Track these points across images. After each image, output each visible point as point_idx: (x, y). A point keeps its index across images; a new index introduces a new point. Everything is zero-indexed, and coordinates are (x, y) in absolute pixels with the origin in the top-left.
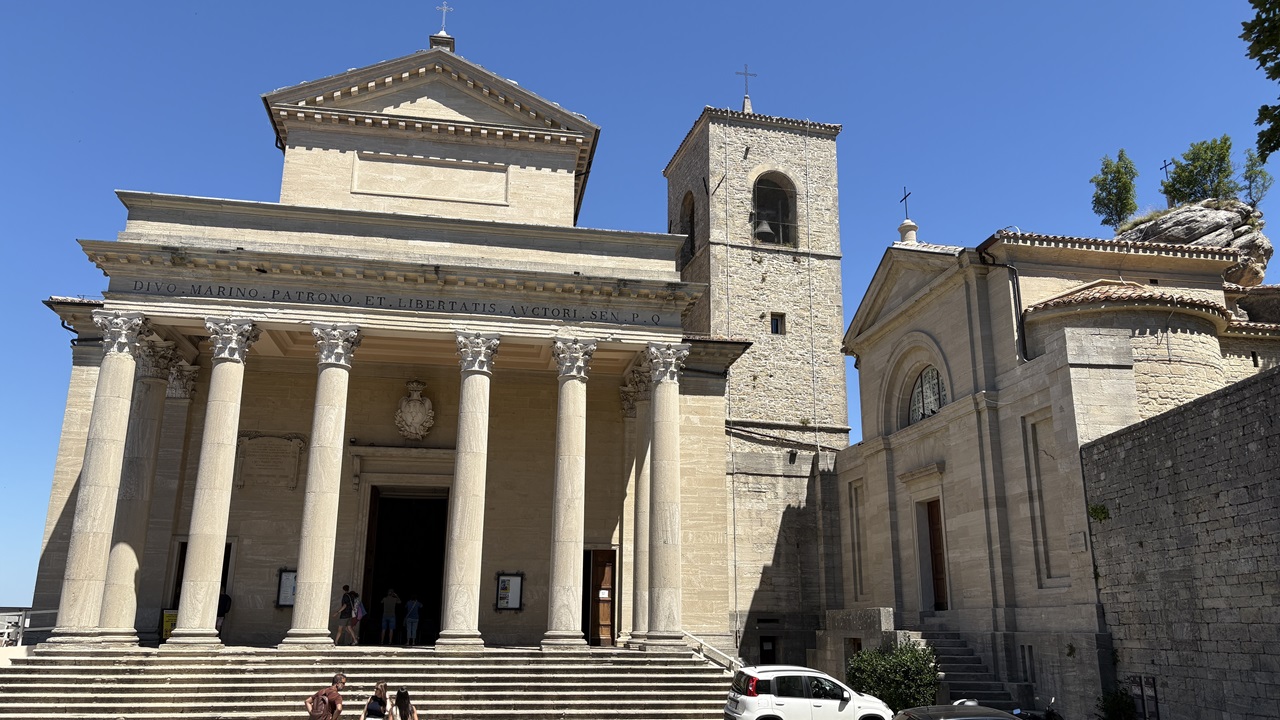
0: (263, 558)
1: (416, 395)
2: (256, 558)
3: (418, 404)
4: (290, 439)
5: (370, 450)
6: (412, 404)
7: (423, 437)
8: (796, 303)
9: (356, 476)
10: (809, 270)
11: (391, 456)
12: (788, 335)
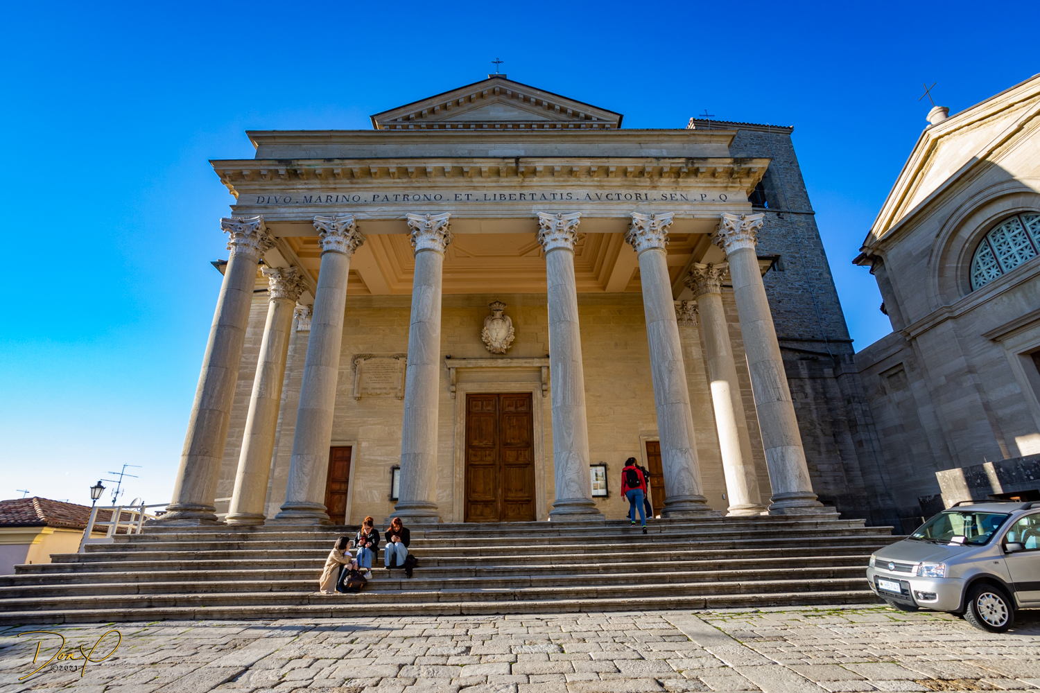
0: (379, 458)
1: (498, 314)
2: (372, 458)
3: (500, 321)
4: (397, 358)
5: (464, 362)
6: (495, 322)
7: (507, 350)
8: (788, 247)
9: (453, 385)
10: (791, 223)
11: (482, 367)
12: (787, 272)
